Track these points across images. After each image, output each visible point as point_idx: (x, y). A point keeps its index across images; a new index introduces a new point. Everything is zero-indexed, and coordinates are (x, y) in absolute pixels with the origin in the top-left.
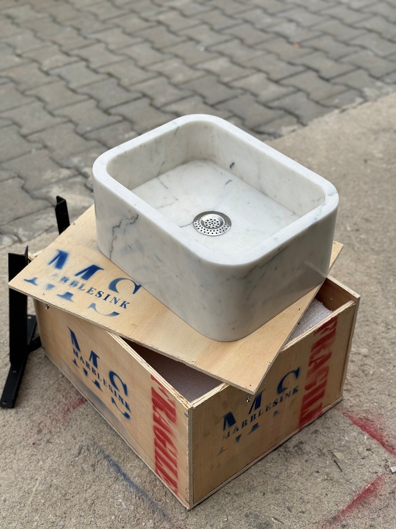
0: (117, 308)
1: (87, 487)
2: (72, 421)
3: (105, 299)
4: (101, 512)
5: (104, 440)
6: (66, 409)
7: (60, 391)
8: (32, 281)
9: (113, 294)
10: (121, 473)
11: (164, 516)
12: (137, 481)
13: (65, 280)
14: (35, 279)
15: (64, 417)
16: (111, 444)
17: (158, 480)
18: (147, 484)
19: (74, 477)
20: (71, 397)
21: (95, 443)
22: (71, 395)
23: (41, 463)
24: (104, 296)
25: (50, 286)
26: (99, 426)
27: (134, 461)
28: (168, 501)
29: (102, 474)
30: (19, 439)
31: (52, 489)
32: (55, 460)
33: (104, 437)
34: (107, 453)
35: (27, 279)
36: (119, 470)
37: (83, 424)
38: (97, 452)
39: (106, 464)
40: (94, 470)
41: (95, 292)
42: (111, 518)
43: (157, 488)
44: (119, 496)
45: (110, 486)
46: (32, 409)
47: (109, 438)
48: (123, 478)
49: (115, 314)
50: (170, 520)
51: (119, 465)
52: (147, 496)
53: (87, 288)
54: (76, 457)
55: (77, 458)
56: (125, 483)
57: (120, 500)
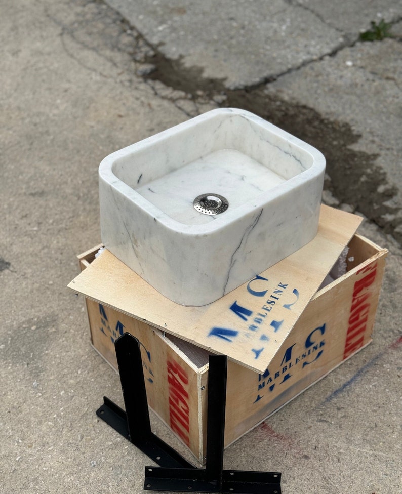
0: (288, 290)
1: (361, 412)
2: (289, 432)
3: (277, 299)
4: (385, 399)
5: (309, 404)
6: (276, 438)
7: (254, 445)
8: (258, 352)
9: (269, 293)
10: (344, 388)
11: (378, 358)
12: (349, 377)
13: (253, 328)
14: (253, 350)
15: (285, 439)
16: (313, 398)
17: (346, 363)
18: (351, 369)
19: (352, 423)
20: (260, 436)
21: (313, 410)
22: (258, 436)
23: (341, 451)
24: (273, 300)
25: (264, 338)
26: (294, 409)
27: (330, 379)
28: (364, 356)
29: (346, 402)
30: (317, 474)
31: (368, 438)
32: (336, 440)
33: (306, 404)
34: (323, 400)
35: (254, 356)
36: (340, 390)
37: (292, 422)
38: (323, 407)
39: (335, 400)
40: (343, 408)
41: (269, 305)
42: (388, 392)
43: (353, 362)
44: (367, 387)
45: (358, 395)
46: (280, 467)
47: (307, 400)
48: (348, 386)
49: (295, 291)
50: (381, 355)
51: (335, 390)
52: (362, 370)
53: (264, 312)
54: (331, 423)
55: (333, 422)
56: (353, 384)
57: (371, 386)
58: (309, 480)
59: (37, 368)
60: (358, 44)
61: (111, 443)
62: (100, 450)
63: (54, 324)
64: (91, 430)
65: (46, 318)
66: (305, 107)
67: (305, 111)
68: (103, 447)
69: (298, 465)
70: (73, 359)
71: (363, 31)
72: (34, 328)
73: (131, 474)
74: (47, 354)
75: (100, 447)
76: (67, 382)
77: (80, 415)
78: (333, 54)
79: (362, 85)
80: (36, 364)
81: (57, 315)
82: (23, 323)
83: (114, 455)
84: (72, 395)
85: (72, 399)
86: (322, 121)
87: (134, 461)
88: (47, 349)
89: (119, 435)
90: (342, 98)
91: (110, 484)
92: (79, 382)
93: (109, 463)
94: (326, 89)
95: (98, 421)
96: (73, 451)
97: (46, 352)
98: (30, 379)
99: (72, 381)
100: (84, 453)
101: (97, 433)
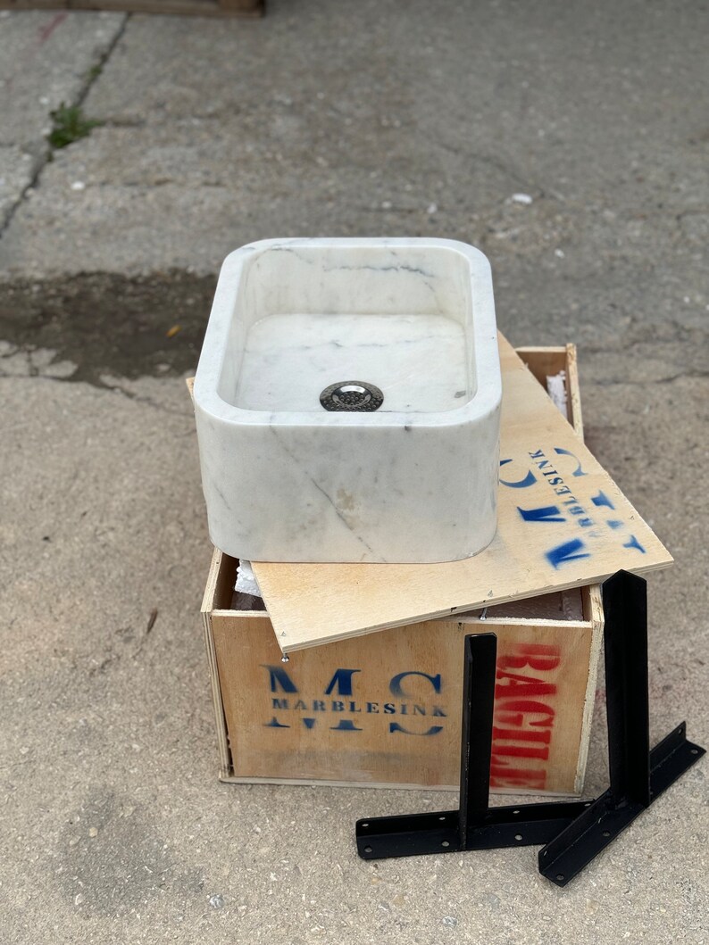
0: (550, 455)
3: (555, 472)
8: (634, 544)
9: (538, 473)
13: (585, 523)
14: (626, 546)
23: (690, 650)
24: (553, 477)
25: (613, 524)
30: (701, 696)
31: (695, 614)
35: (638, 551)
41: (559, 487)
49: (559, 451)
53: (566, 497)
58: (703, 709)
59: (183, 879)
60: (58, 153)
61: (435, 876)
62: (432, 897)
63: (117, 801)
64: (384, 886)
65: (92, 805)
66: (83, 275)
67: (91, 280)
68: (432, 891)
69: (672, 704)
70: (222, 821)
71: (47, 131)
72: (93, 832)
73: (513, 889)
74: (171, 849)
75: (429, 894)
76: (257, 858)
77: (341, 881)
78: (35, 183)
79: (134, 208)
80: (172, 876)
81: (105, 786)
82: (63, 839)
83: (459, 887)
84: (292, 867)
85: (299, 873)
86: (134, 282)
87: (492, 869)
88: (161, 843)
89: (431, 857)
90: (125, 238)
91: (506, 924)
92: (277, 843)
93: (466, 902)
94: (87, 235)
95: (376, 866)
96: (400, 934)
97: (165, 846)
98: (194, 902)
99: (264, 851)
100: (418, 921)
101: (398, 882)
